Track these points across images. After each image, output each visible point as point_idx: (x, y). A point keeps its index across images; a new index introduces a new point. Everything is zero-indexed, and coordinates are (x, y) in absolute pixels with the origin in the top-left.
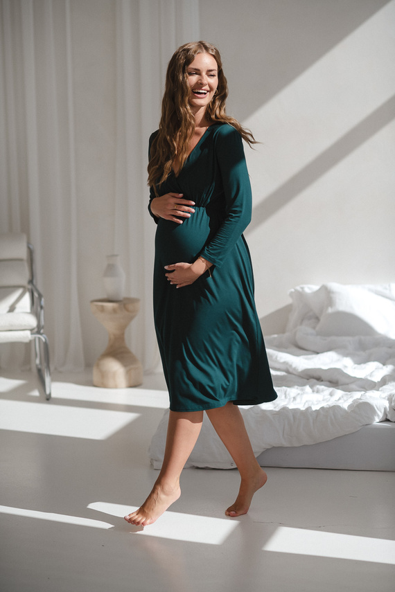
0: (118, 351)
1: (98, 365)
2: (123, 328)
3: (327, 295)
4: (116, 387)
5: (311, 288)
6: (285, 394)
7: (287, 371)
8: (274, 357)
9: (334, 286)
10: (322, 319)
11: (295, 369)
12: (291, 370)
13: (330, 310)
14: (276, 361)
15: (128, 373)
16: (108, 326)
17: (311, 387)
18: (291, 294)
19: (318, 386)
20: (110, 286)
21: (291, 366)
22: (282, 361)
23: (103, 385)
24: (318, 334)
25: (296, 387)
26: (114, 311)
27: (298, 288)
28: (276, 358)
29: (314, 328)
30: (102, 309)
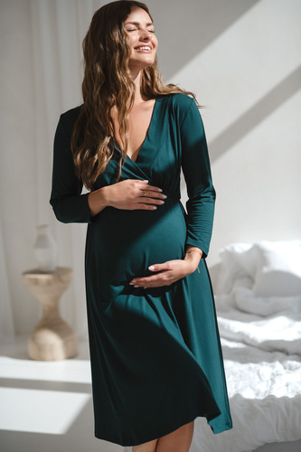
0: (53, 322)
1: (34, 339)
2: (56, 299)
3: (260, 255)
4: (53, 360)
5: (241, 247)
6: (258, 374)
7: (244, 342)
8: (226, 327)
9: (266, 245)
10: (257, 280)
11: (253, 340)
12: (248, 341)
13: (265, 270)
14: (229, 331)
15: (65, 344)
16: (44, 299)
17: (281, 362)
18: (221, 255)
19: (289, 362)
20: (41, 258)
21: (248, 337)
22: (236, 330)
23: (40, 358)
24: (257, 295)
25: (264, 363)
26: (49, 283)
27: (228, 248)
28: (229, 327)
29: (250, 288)
30: (36, 282)
